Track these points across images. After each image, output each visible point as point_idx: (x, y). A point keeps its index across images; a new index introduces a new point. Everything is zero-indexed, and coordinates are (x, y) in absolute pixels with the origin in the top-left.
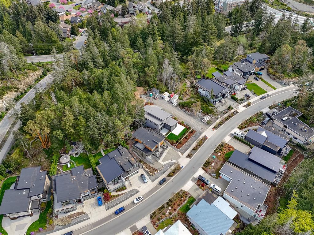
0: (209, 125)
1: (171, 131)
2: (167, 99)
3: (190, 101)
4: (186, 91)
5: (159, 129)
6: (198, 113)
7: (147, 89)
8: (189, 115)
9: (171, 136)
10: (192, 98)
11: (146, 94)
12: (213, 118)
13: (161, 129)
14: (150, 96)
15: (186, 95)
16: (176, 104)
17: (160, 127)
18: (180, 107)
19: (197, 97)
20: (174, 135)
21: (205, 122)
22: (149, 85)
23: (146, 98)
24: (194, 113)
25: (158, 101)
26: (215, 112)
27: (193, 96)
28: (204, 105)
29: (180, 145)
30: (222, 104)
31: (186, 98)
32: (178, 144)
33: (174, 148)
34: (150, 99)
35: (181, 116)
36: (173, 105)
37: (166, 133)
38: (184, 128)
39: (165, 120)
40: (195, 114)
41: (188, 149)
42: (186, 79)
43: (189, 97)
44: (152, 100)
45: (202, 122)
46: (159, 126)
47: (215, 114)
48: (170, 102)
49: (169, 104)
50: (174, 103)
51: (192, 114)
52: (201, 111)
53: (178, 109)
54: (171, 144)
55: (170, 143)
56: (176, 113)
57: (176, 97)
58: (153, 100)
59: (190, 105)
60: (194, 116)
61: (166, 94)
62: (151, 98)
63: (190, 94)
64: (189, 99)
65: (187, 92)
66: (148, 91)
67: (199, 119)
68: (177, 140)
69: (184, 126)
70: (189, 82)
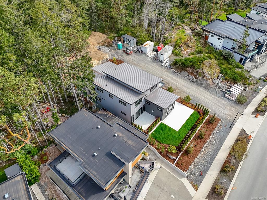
0: (242, 106)
1: (161, 120)
2: (150, 53)
3: (194, 57)
4: (185, 40)
5: (132, 115)
6: (216, 81)
7: (114, 37)
8: (197, 83)
9: (161, 131)
10: (199, 52)
11: (110, 45)
12: (247, 89)
13: (138, 114)
14: (118, 49)
15: (187, 48)
16: (168, 64)
17: (133, 110)
18: (177, 69)
19: (207, 51)
20: (170, 129)
21: (233, 99)
22: (117, 31)
23: (110, 51)
24: (208, 80)
25: (133, 57)
26: (248, 79)
27: (201, 49)
28: (223, 65)
29: (186, 157)
30: (257, 65)
31: (187, 52)
32: (182, 155)
33: (171, 168)
34: (117, 53)
35: (179, 86)
36: (163, 64)
37: (149, 125)
38: (191, 111)
39: (148, 93)
40: (210, 82)
41: (208, 168)
42: (182, 25)
43: (193, 51)
44: (122, 56)
45: (226, 99)
46: (132, 107)
47: (248, 82)
48: (157, 60)
49: (155, 62)
50: (165, 62)
51: (204, 82)
52: (221, 75)
53: (173, 71)
54: (164, 157)
55: (160, 153)
56: (169, 79)
57: (169, 50)
58: (124, 55)
59: (198, 63)
60: (207, 87)
61: (149, 46)
62: (120, 51)
63: (194, 46)
64: (193, 54)
65: (189, 42)
66: (114, 40)
67: (217, 92)
68: (178, 143)
69: (191, 106)
70: (189, 29)
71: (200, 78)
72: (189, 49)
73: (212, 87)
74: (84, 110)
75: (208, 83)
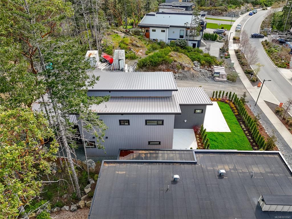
4: (130, 41)
8: (180, 78)
10: (154, 49)
21: (225, 79)
31: (141, 53)
47: (218, 62)
52: (195, 62)
57: (123, 53)
60: (193, 78)
63: (142, 45)
64: (149, 53)
65: (134, 42)
67: (206, 79)
70: (120, 32)
71: (180, 70)
72: (141, 49)
73: (197, 77)
74: (109, 167)
75: (191, 73)
